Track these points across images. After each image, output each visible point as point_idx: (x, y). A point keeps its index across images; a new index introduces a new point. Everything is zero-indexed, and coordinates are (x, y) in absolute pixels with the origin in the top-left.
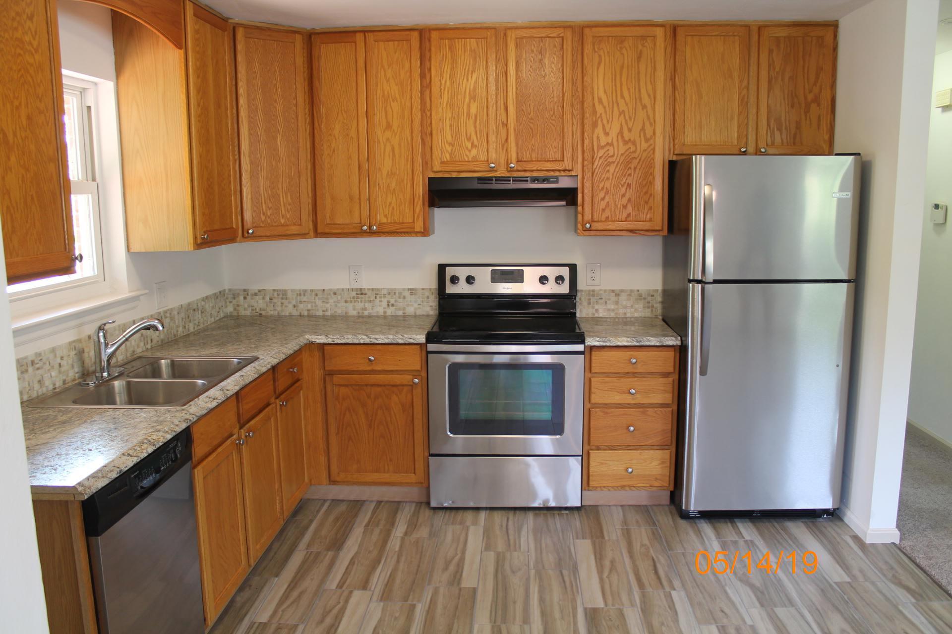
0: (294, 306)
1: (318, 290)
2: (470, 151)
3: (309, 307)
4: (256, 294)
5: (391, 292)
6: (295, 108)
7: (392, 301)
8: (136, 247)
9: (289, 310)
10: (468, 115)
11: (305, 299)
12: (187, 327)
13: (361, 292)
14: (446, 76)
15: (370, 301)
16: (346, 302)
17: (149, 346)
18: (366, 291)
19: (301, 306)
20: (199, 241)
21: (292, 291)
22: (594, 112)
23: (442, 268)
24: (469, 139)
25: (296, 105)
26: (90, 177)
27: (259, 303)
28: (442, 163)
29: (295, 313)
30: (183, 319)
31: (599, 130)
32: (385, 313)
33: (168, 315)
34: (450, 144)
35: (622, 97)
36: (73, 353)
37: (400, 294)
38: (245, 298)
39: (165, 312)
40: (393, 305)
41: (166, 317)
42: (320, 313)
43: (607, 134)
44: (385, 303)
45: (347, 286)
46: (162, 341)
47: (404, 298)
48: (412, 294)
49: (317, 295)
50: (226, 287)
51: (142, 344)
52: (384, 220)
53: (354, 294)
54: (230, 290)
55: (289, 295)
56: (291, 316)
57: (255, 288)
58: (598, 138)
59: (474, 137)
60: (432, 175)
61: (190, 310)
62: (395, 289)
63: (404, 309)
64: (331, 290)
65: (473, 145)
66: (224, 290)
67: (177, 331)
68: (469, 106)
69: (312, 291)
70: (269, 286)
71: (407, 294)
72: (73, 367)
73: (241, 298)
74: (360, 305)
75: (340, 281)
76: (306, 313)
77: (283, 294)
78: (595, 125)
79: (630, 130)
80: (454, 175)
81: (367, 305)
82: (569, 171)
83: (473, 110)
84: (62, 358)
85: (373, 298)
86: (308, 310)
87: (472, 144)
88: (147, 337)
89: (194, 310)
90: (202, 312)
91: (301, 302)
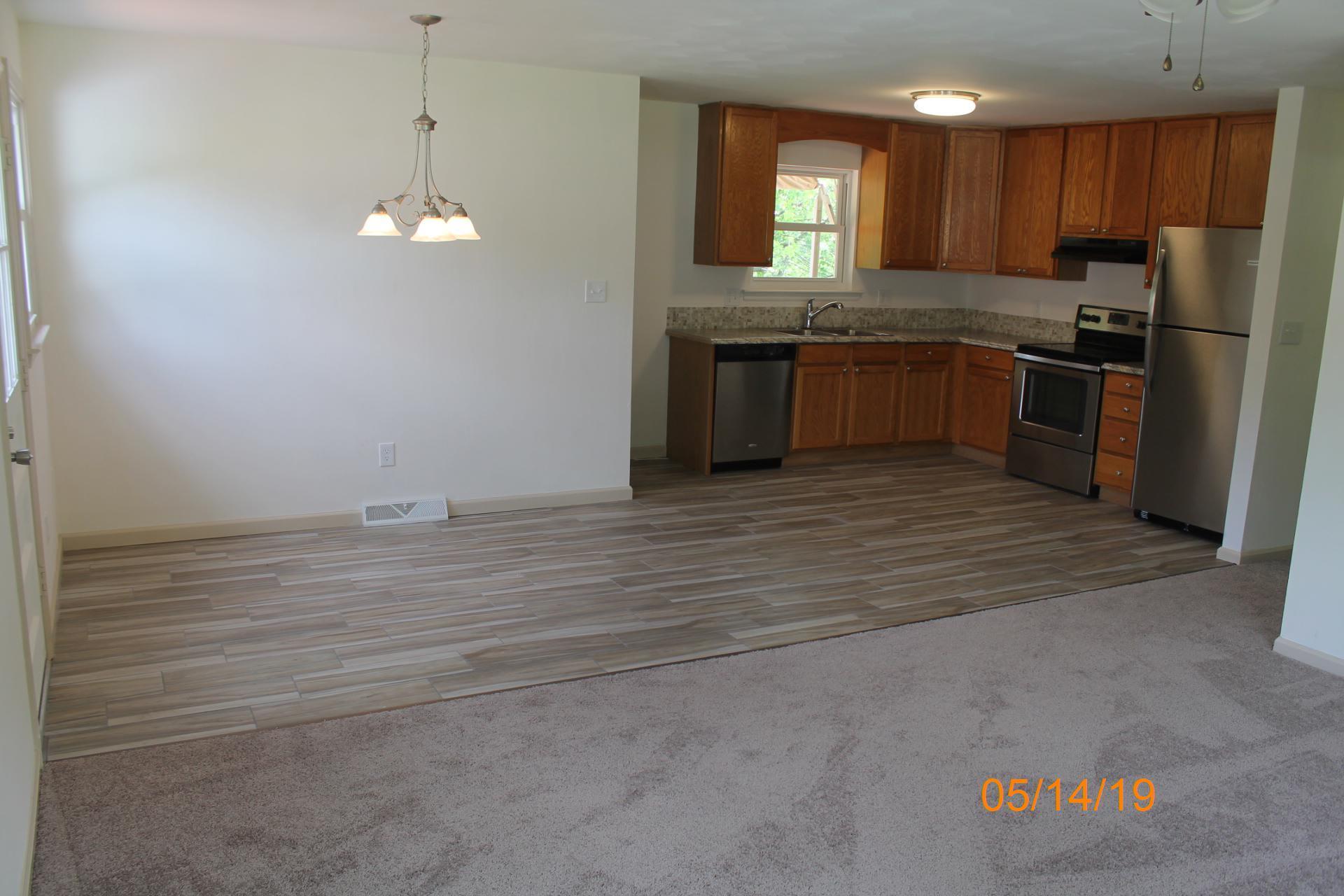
0: (1001, 326)
1: (1015, 316)
2: (1084, 218)
3: (1009, 328)
4: (982, 314)
5: (1056, 323)
6: (989, 183)
7: (1055, 331)
8: (859, 265)
9: (998, 329)
10: (1086, 189)
11: (1007, 321)
12: (909, 324)
13: (1039, 321)
14: (1076, 161)
15: (1043, 329)
16: (1030, 327)
17: (865, 326)
18: (1041, 321)
19: (1005, 326)
20: (885, 264)
21: (1002, 314)
22: (1163, 190)
23: (1081, 307)
24: (1084, 209)
25: (991, 181)
26: (843, 223)
27: (983, 321)
28: (1067, 226)
29: (1001, 331)
30: (905, 318)
31: (1164, 205)
32: (1050, 339)
33: (890, 312)
34: (1074, 212)
35: (1182, 177)
36: (797, 314)
37: (1061, 325)
38: (976, 316)
39: (886, 309)
40: (1056, 333)
41: (886, 312)
42: (1014, 334)
43: (1169, 208)
44: (1051, 332)
45: (1031, 315)
46: (880, 326)
47: (1063, 329)
48: (1067, 326)
49: (1014, 320)
50: (967, 307)
51: (858, 323)
52: (1032, 266)
53: (1034, 321)
54: (969, 310)
55: (1000, 316)
56: (998, 333)
57: (981, 309)
58: (1163, 212)
59: (1088, 208)
60: (1062, 235)
61: (914, 314)
62: (1057, 322)
63: (1061, 337)
64: (1022, 317)
65: (1087, 214)
66: (965, 309)
67: (897, 324)
68: (1087, 186)
69: (1012, 316)
70: (990, 309)
71: (1064, 326)
72: (796, 320)
73: (974, 315)
74: (1037, 331)
75: (1027, 311)
76: (1007, 333)
77: (996, 315)
78: (1162, 200)
79: (1184, 204)
80: (1075, 235)
81: (1041, 331)
82: (1141, 236)
83: (1089, 187)
84: (789, 314)
85: (1045, 326)
86: (1008, 330)
87: (1086, 212)
88: (864, 320)
89: (921, 315)
90: (930, 318)
91: (1005, 324)
